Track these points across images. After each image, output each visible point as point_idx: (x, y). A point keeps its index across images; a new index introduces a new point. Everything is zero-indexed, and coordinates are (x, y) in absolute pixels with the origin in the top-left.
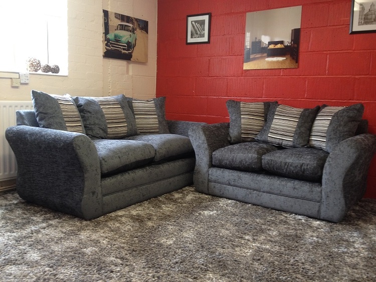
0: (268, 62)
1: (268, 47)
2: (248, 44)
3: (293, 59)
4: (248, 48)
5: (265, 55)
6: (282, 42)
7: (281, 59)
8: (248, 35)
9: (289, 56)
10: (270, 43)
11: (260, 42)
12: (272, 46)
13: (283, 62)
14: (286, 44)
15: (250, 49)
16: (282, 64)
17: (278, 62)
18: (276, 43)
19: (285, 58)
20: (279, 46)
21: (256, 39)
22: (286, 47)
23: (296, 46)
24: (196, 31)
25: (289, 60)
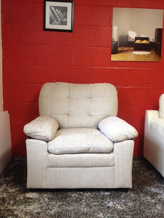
0: (135, 55)
1: (135, 41)
2: (115, 37)
3: (157, 54)
4: (116, 40)
5: (133, 48)
6: (147, 39)
7: (146, 53)
8: (115, 29)
9: (154, 51)
10: (137, 38)
11: (127, 36)
12: (138, 42)
13: (148, 56)
14: (151, 40)
15: (117, 42)
16: (147, 57)
17: (144, 55)
18: (142, 39)
19: (150, 53)
20: (145, 42)
21: (123, 33)
22: (151, 43)
23: (159, 43)
24: (56, 17)
25: (153, 54)
